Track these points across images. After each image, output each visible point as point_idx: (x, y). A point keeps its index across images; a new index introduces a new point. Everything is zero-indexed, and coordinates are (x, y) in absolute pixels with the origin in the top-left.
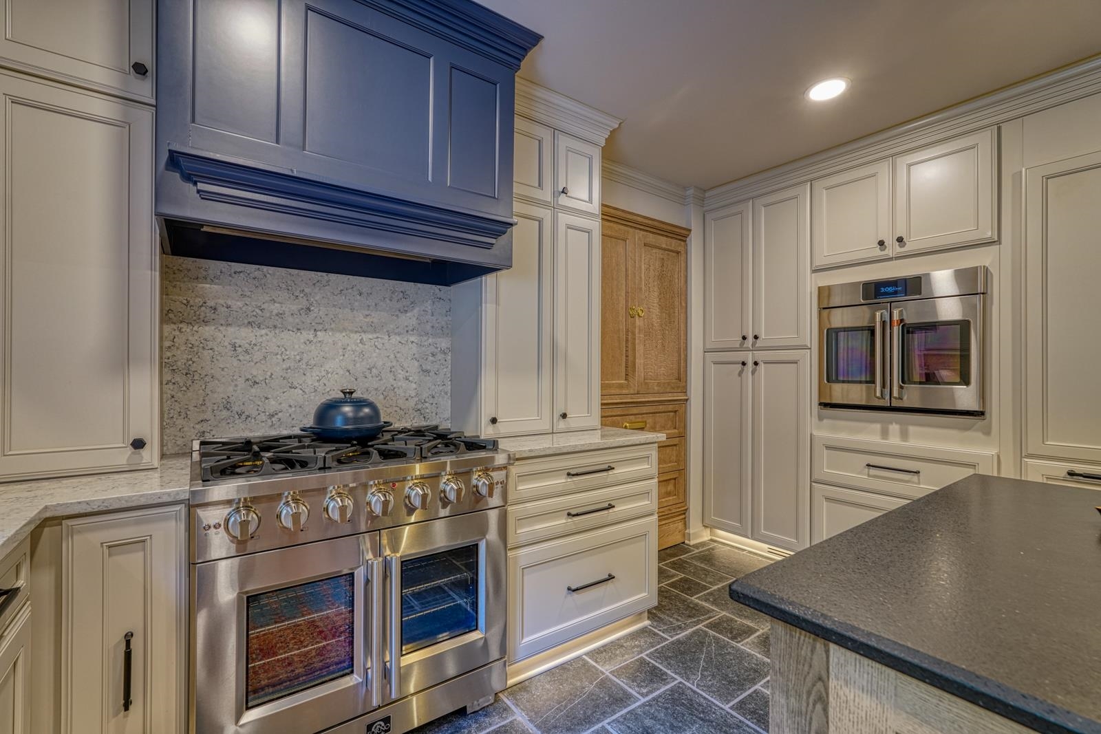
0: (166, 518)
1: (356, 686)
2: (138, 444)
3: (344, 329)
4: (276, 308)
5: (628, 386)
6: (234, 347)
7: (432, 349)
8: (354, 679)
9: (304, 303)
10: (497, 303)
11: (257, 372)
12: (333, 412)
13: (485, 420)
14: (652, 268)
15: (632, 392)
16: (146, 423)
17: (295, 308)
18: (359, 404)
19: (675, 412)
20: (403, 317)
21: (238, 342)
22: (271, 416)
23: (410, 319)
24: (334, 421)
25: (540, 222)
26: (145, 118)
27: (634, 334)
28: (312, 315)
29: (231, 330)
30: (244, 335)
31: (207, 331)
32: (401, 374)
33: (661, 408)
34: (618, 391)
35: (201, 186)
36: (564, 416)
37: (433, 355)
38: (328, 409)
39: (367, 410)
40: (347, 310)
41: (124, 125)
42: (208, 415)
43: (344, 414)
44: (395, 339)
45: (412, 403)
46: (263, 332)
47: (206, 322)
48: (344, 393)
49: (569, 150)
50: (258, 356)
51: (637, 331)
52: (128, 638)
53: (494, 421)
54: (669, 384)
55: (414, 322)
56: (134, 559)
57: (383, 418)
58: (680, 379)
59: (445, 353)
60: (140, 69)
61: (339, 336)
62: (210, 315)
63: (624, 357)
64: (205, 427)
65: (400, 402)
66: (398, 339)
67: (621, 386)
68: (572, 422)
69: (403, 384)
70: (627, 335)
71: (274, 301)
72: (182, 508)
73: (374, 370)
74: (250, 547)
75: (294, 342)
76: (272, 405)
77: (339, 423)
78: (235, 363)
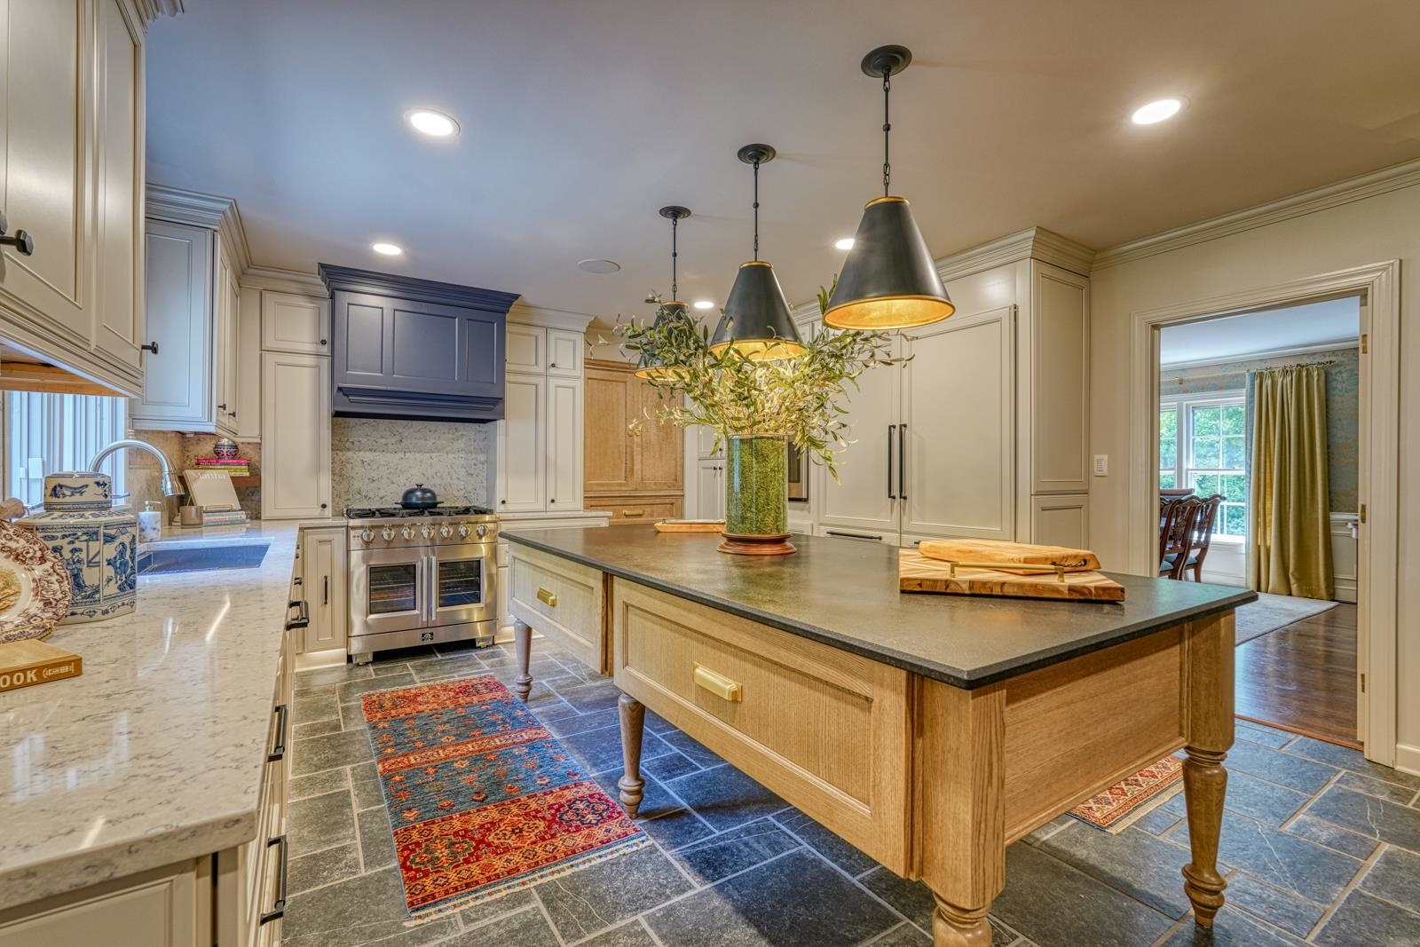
0: (338, 533)
1: (417, 615)
2: (324, 506)
3: (421, 451)
4: (384, 441)
5: (626, 485)
6: (363, 462)
7: (474, 461)
8: (416, 612)
9: (398, 438)
10: (507, 435)
11: (374, 475)
12: (410, 495)
13: (498, 502)
14: (650, 399)
15: (630, 489)
16: (327, 497)
17: (393, 440)
18: (425, 491)
19: (672, 504)
20: (456, 443)
21: (365, 460)
22: (382, 498)
23: (460, 444)
24: (411, 499)
25: (537, 386)
26: (325, 362)
27: (632, 448)
28: (403, 444)
29: (361, 453)
30: (367, 456)
31: (350, 454)
32: (455, 476)
33: (658, 501)
34: (617, 488)
35: (351, 398)
36: (553, 501)
37: (475, 465)
38: (410, 492)
39: (429, 495)
40: (422, 441)
41: (318, 367)
42: (350, 497)
43: (417, 496)
44: (451, 456)
45: (462, 493)
46: (377, 454)
47: (348, 450)
48: (417, 485)
49: (556, 339)
50: (375, 466)
51: (635, 445)
52: (326, 578)
53: (503, 502)
54: (665, 483)
55: (462, 446)
56: (327, 547)
57: (439, 499)
58: (678, 480)
59: (483, 464)
60: (323, 342)
61: (417, 455)
62: (351, 446)
63: (624, 465)
64: (349, 503)
65: (454, 493)
66: (453, 455)
67: (620, 485)
68: (560, 505)
69: (456, 482)
70: (626, 449)
71: (382, 437)
72: (344, 529)
73: (438, 474)
74: (371, 546)
75: (392, 459)
76: (382, 493)
77: (414, 500)
78: (363, 470)
